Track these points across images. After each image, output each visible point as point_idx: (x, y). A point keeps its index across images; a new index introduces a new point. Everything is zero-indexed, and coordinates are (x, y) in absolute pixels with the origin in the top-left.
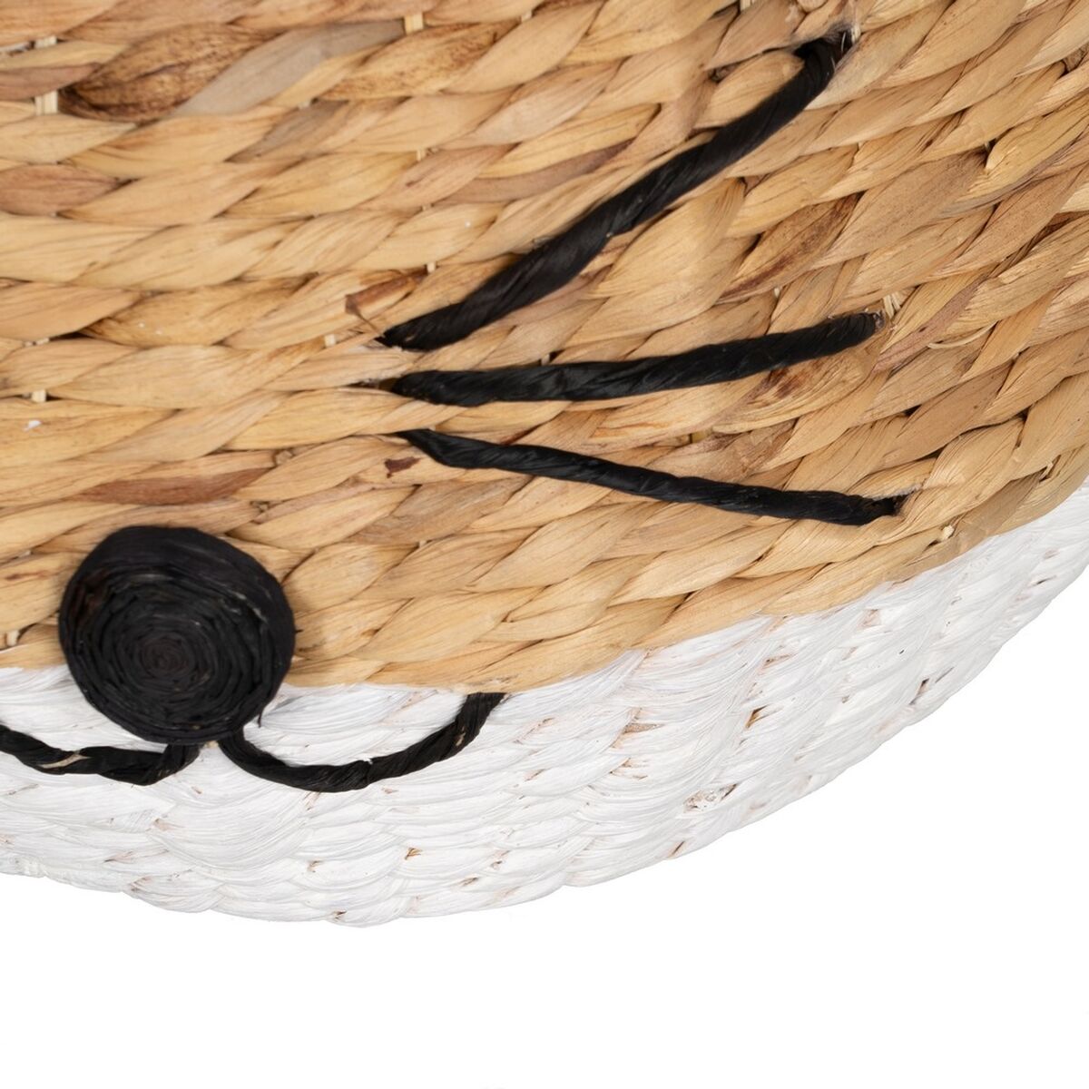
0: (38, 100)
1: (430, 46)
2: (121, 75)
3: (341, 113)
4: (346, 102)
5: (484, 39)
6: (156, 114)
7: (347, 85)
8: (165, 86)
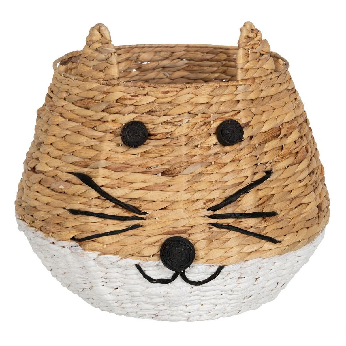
0: (158, 174)
1: (216, 166)
2: (172, 169)
3: (203, 175)
4: (204, 174)
5: (223, 165)
6: (177, 174)
7: (204, 171)
8: (179, 170)
